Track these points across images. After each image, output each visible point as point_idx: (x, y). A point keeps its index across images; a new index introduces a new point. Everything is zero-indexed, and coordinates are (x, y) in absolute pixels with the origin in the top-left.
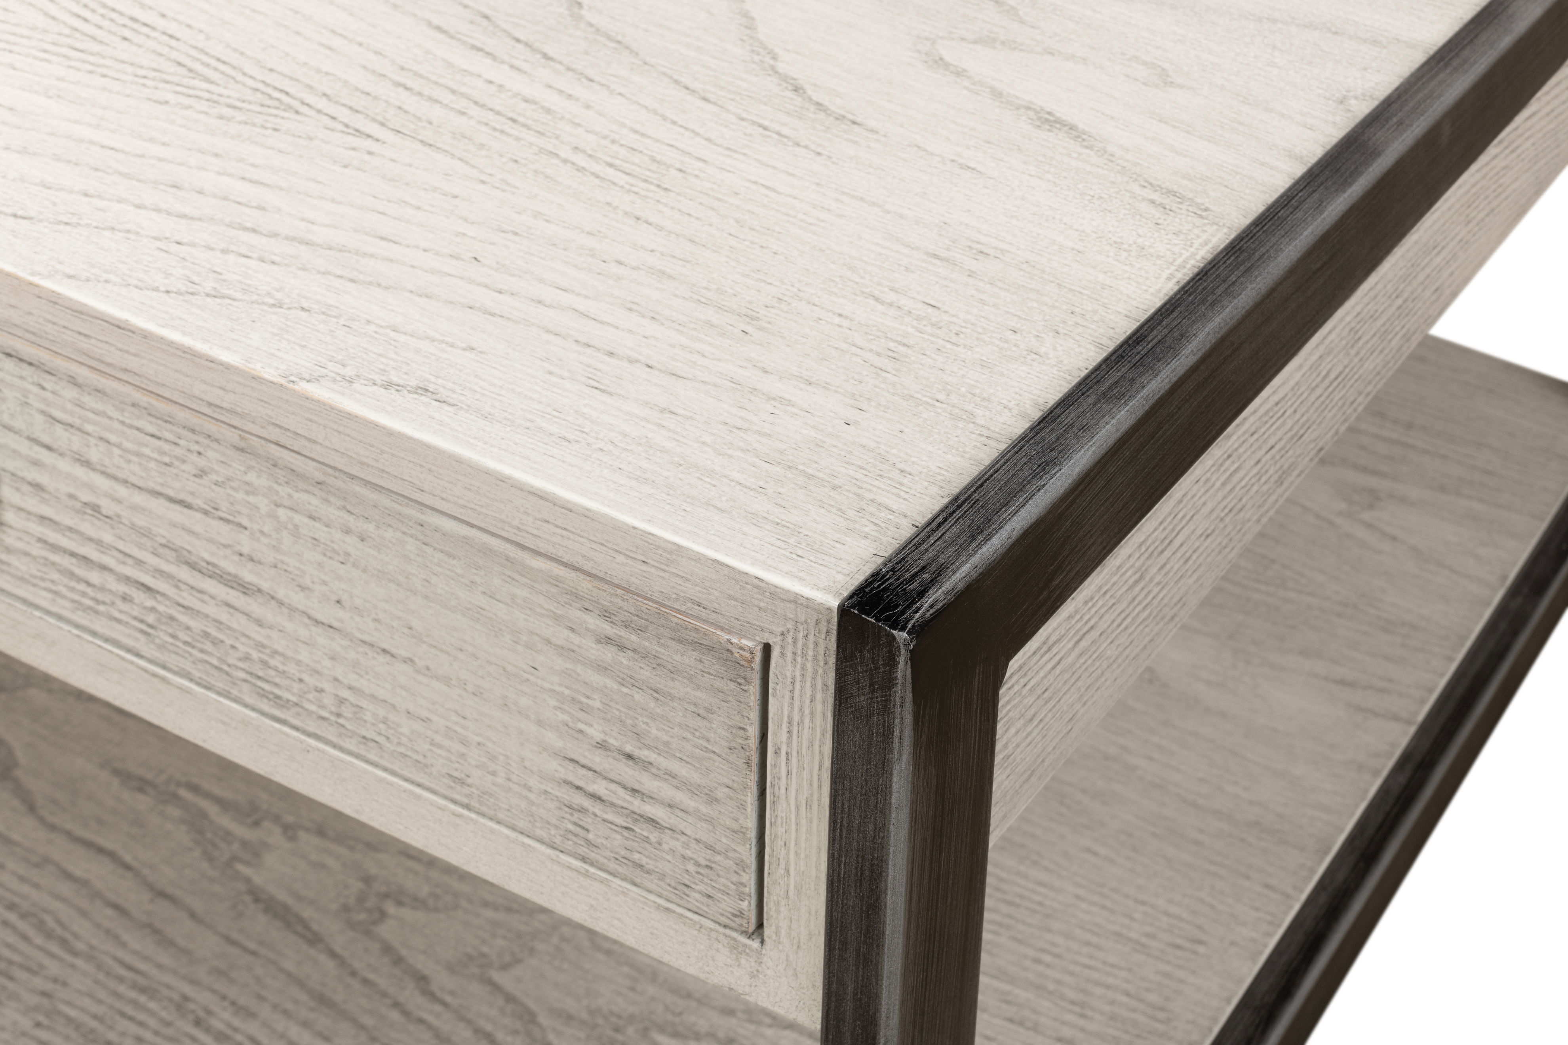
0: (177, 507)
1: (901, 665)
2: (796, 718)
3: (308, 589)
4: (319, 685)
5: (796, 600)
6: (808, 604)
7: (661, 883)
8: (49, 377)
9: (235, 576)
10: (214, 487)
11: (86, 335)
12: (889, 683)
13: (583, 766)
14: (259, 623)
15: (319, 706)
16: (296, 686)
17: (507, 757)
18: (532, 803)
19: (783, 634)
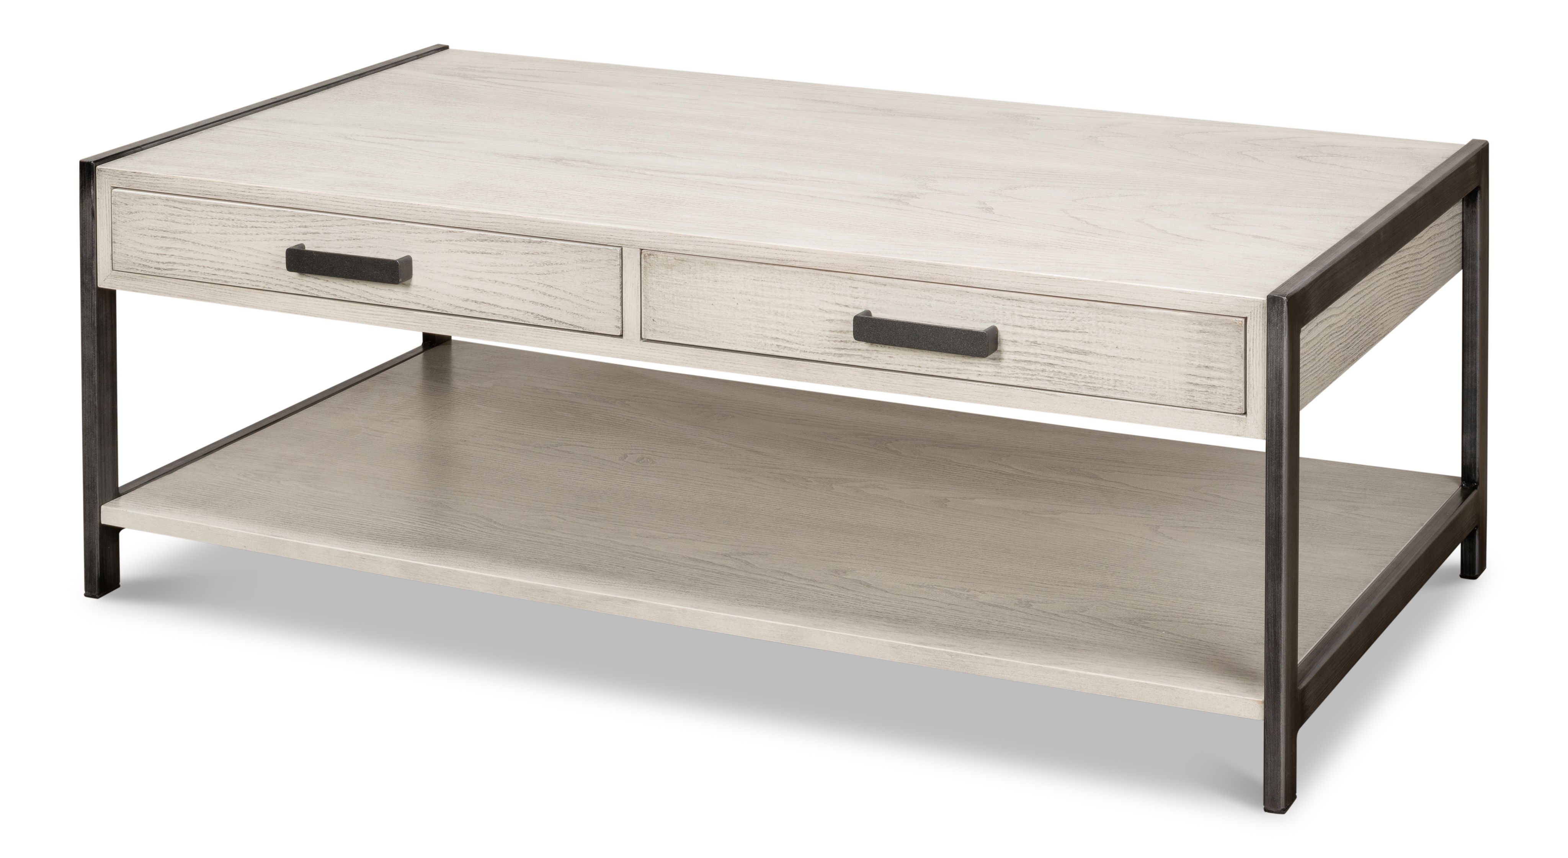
0: (1065, 333)
1: (1285, 306)
2: (1255, 337)
3: (1108, 346)
4: (1109, 378)
5: (1254, 301)
6: (1257, 301)
7: (1216, 406)
8: (1022, 302)
9: (1083, 350)
10: (1078, 322)
11: (1038, 284)
12: (1282, 312)
13: (1193, 375)
14: (1090, 364)
15: (1108, 386)
16: (1101, 381)
17: (1169, 381)
18: (1177, 394)
19: (1251, 312)
